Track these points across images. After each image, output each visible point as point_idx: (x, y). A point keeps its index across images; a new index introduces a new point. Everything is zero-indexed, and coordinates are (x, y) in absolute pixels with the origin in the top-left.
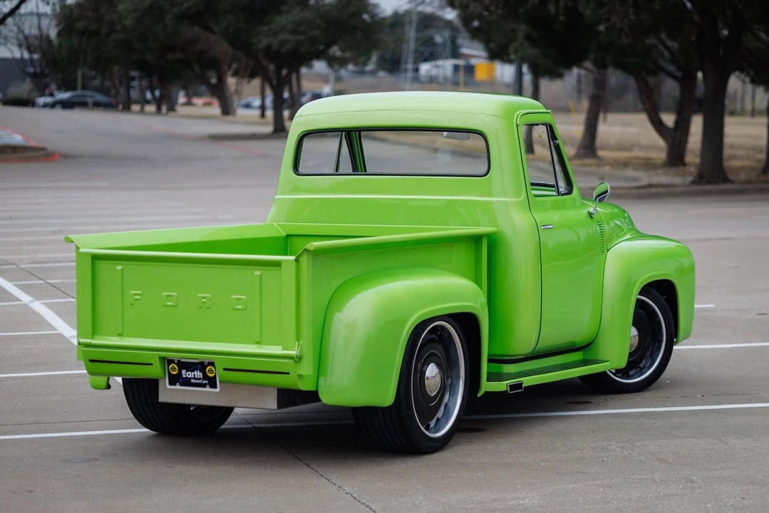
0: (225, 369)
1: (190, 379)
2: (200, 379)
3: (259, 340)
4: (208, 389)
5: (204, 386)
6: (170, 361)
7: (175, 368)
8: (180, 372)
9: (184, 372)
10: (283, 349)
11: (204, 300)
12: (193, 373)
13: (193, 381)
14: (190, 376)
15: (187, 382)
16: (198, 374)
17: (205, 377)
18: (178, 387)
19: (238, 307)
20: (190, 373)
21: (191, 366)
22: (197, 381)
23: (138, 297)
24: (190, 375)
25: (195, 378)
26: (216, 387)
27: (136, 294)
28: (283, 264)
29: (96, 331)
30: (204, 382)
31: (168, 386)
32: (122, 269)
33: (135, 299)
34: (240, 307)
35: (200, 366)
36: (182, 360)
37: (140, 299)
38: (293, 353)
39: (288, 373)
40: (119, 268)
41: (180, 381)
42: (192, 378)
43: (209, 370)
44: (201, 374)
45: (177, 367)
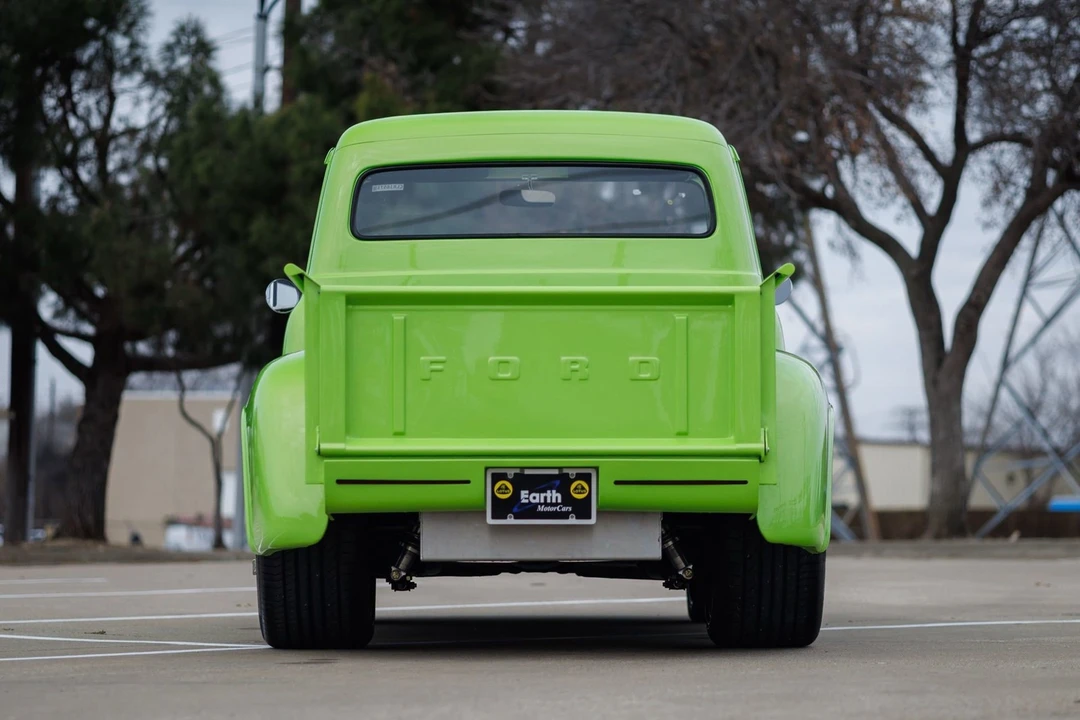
0: (617, 483)
1: (537, 505)
2: (556, 504)
3: (684, 429)
4: (572, 521)
5: (565, 516)
6: (503, 477)
7: (507, 488)
8: (516, 495)
9: (524, 494)
10: (738, 441)
11: (576, 367)
12: (543, 495)
13: (541, 509)
14: (537, 501)
15: (530, 511)
16: (554, 496)
17: (567, 499)
18: (511, 521)
19: (642, 376)
20: (537, 495)
21: (538, 483)
22: (549, 509)
23: (439, 367)
24: (537, 498)
26: (590, 518)
27: (432, 362)
28: (737, 300)
29: (349, 430)
30: (564, 509)
31: (490, 521)
32: (405, 320)
33: (432, 371)
34: (648, 375)
35: (561, 481)
36: (527, 472)
37: (441, 371)
38: (758, 446)
39: (745, 482)
40: (398, 317)
41: (515, 510)
42: (541, 504)
43: (576, 489)
44: (559, 495)
45: (511, 488)
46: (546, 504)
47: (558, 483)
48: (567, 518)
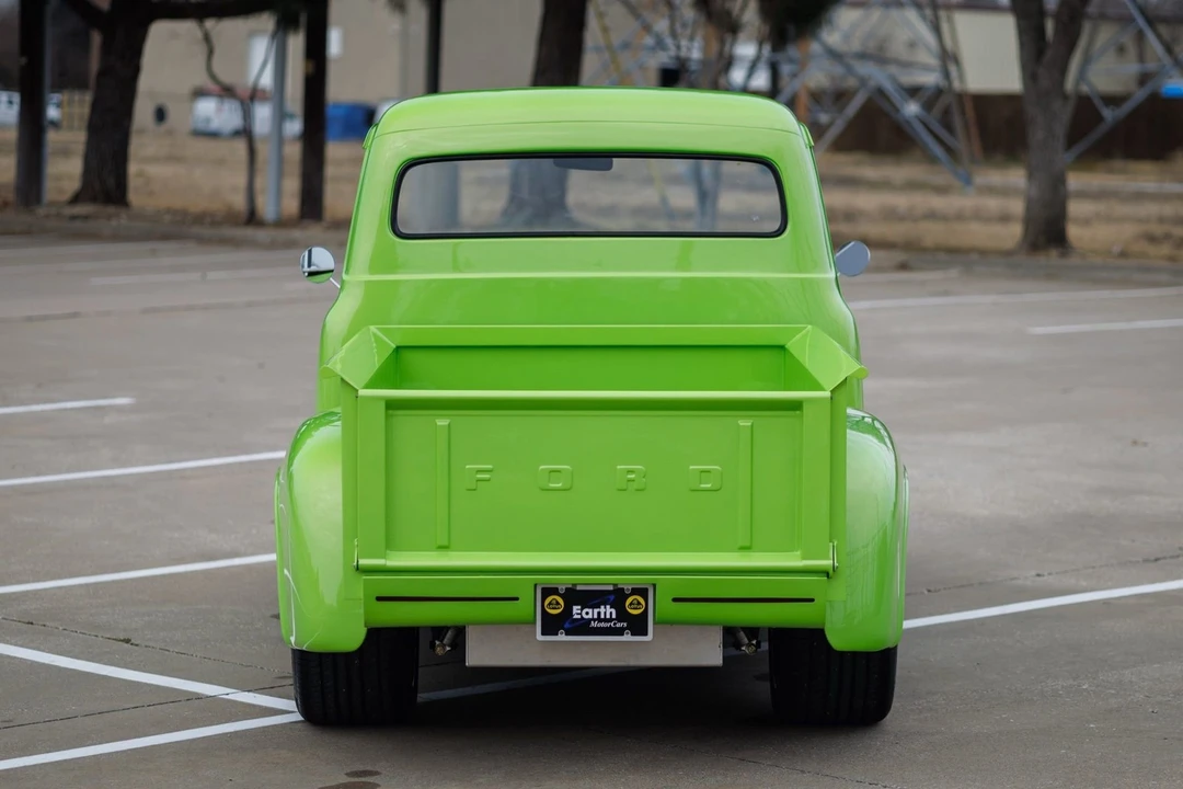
0: (675, 600)
1: (590, 620)
2: (610, 620)
3: (747, 543)
4: (627, 637)
5: (620, 632)
6: (554, 591)
7: (558, 603)
8: (568, 611)
9: (576, 609)
10: (804, 558)
11: (633, 476)
12: (596, 611)
13: (594, 625)
14: (590, 616)
15: (583, 628)
16: (608, 611)
17: (622, 614)
18: (562, 637)
19: (702, 486)
20: (590, 611)
21: (592, 598)
22: (603, 625)
23: (487, 476)
24: (589, 614)
25: (599, 620)
26: (645, 634)
27: (479, 471)
28: (805, 406)
29: (390, 544)
30: (618, 625)
31: (540, 637)
32: (449, 425)
33: (479, 480)
34: (709, 486)
35: (617, 597)
36: (579, 588)
37: (489, 480)
38: (826, 563)
39: (812, 600)
40: (442, 422)
41: (567, 625)
42: (594, 620)
43: (631, 604)
44: (614, 611)
45: (562, 603)
47: (612, 597)
48: (623, 635)
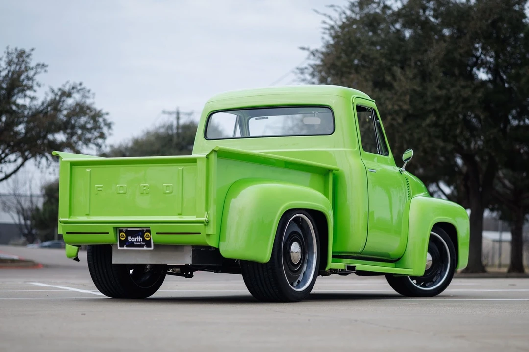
0: (157, 233)
1: (134, 242)
2: (140, 242)
3: (180, 213)
4: (145, 248)
5: (143, 246)
6: (122, 231)
7: (123, 236)
8: (127, 238)
9: (129, 237)
10: (197, 217)
11: (145, 188)
12: (136, 238)
13: (135, 243)
14: (134, 240)
15: (132, 245)
16: (139, 238)
17: (144, 240)
18: (125, 248)
19: (167, 191)
21: (134, 233)
22: (138, 244)
24: (134, 239)
26: (151, 247)
27: (99, 187)
28: (198, 161)
29: (70, 215)
30: (143, 244)
31: (119, 248)
32: (90, 171)
33: (99, 190)
34: (168, 191)
35: (141, 233)
36: (129, 229)
37: (101, 190)
38: (203, 219)
39: (200, 233)
40: (88, 170)
41: (127, 244)
42: (135, 242)
43: (146, 236)
44: (141, 238)
45: (125, 235)
46: (137, 242)
47: (140, 233)
48: (144, 247)
